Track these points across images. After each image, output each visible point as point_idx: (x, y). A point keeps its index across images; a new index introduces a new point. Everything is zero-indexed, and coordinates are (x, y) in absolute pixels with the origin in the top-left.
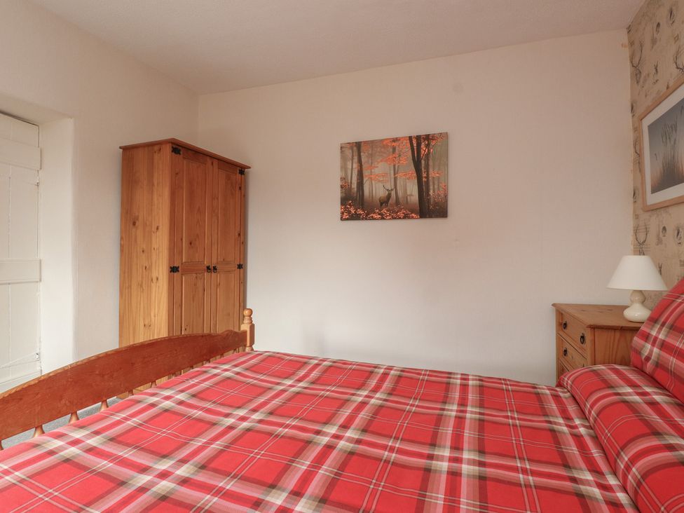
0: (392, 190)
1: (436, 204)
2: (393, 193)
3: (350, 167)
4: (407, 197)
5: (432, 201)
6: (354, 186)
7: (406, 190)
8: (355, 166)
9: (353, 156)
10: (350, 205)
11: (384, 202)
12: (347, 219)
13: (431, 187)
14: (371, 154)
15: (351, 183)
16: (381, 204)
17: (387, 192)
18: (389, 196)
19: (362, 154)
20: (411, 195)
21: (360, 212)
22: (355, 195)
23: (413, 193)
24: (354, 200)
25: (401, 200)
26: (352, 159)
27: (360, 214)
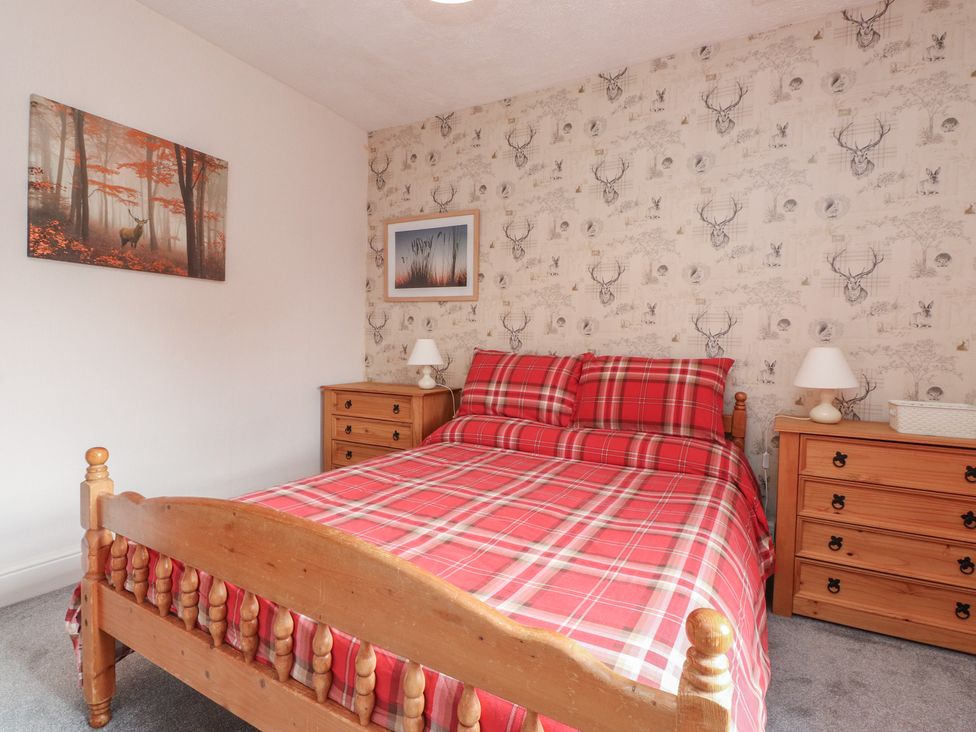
0: (144, 222)
1: (212, 259)
2: (146, 228)
3: (58, 153)
4: (169, 240)
5: (206, 253)
6: (67, 194)
7: (167, 229)
8: (70, 154)
9: (64, 133)
10: (55, 228)
11: (131, 238)
12: (48, 257)
13: (206, 234)
14: (107, 145)
15: (59, 185)
16: (125, 241)
17: (135, 224)
18: (139, 231)
19: (85, 136)
20: (176, 238)
21: (78, 246)
22: (68, 212)
23: (180, 236)
24: (66, 222)
25: (159, 242)
26: (63, 138)
27: (80, 252)
